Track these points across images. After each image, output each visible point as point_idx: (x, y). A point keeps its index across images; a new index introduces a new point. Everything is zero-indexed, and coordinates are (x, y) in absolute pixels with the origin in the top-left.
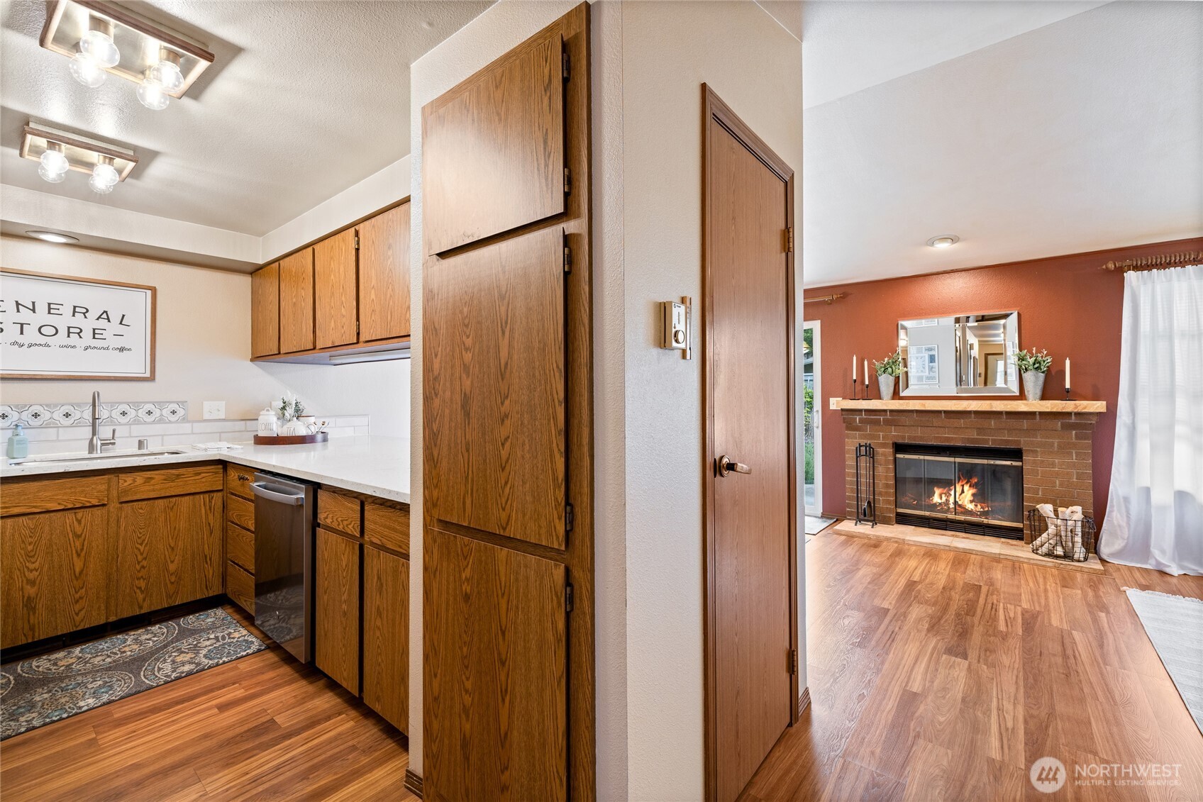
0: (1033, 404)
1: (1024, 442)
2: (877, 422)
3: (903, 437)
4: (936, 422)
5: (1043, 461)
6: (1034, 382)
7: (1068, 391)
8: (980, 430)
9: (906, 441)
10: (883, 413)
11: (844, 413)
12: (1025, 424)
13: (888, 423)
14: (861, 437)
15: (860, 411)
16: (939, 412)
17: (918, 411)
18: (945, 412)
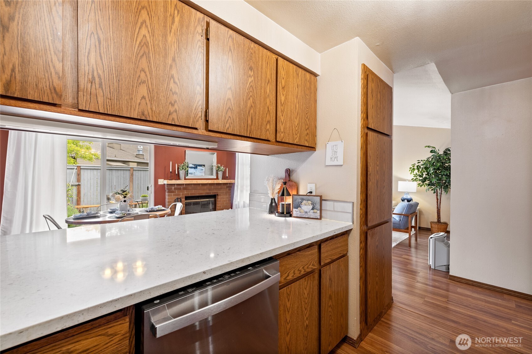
0: (221, 181)
1: (219, 192)
2: (180, 189)
3: (188, 194)
4: (198, 187)
5: (222, 198)
6: (220, 174)
7: (227, 177)
8: (209, 190)
9: (189, 195)
10: (183, 185)
11: (168, 186)
12: (219, 187)
13: (184, 189)
14: (174, 195)
15: (175, 184)
16: (199, 184)
17: (194, 184)
18: (202, 184)
